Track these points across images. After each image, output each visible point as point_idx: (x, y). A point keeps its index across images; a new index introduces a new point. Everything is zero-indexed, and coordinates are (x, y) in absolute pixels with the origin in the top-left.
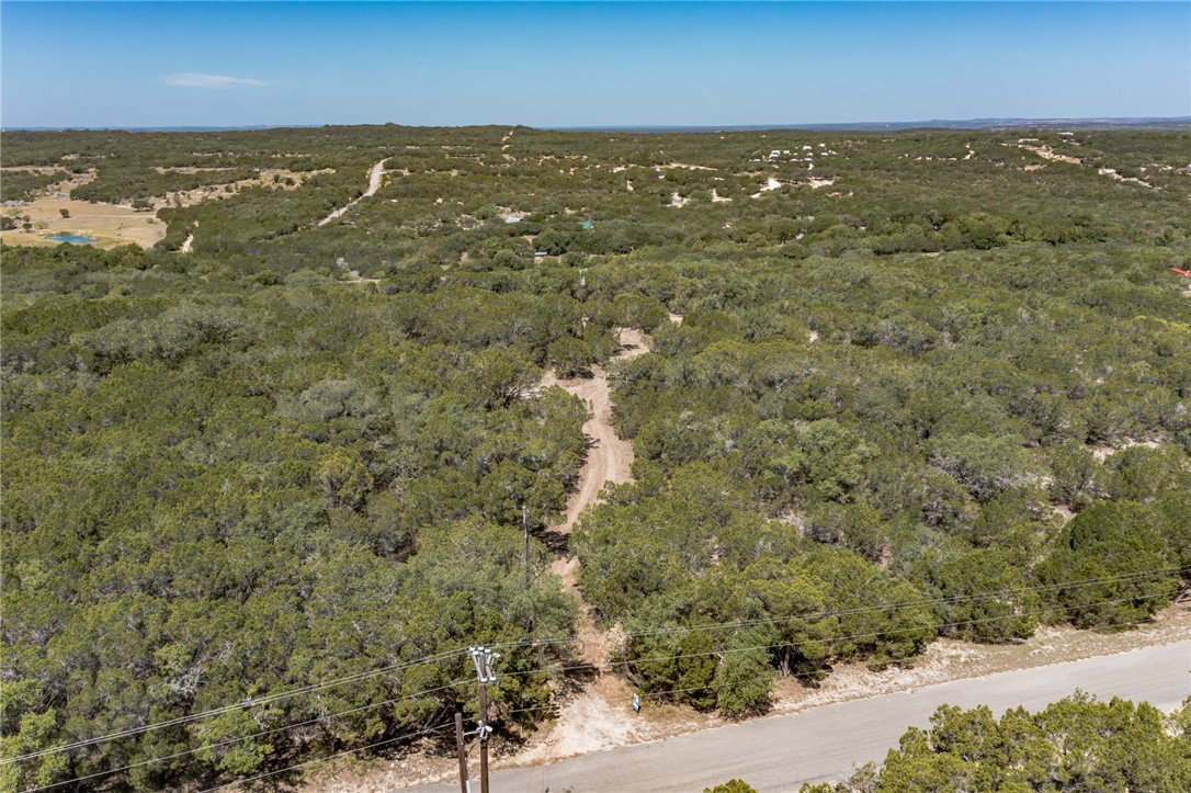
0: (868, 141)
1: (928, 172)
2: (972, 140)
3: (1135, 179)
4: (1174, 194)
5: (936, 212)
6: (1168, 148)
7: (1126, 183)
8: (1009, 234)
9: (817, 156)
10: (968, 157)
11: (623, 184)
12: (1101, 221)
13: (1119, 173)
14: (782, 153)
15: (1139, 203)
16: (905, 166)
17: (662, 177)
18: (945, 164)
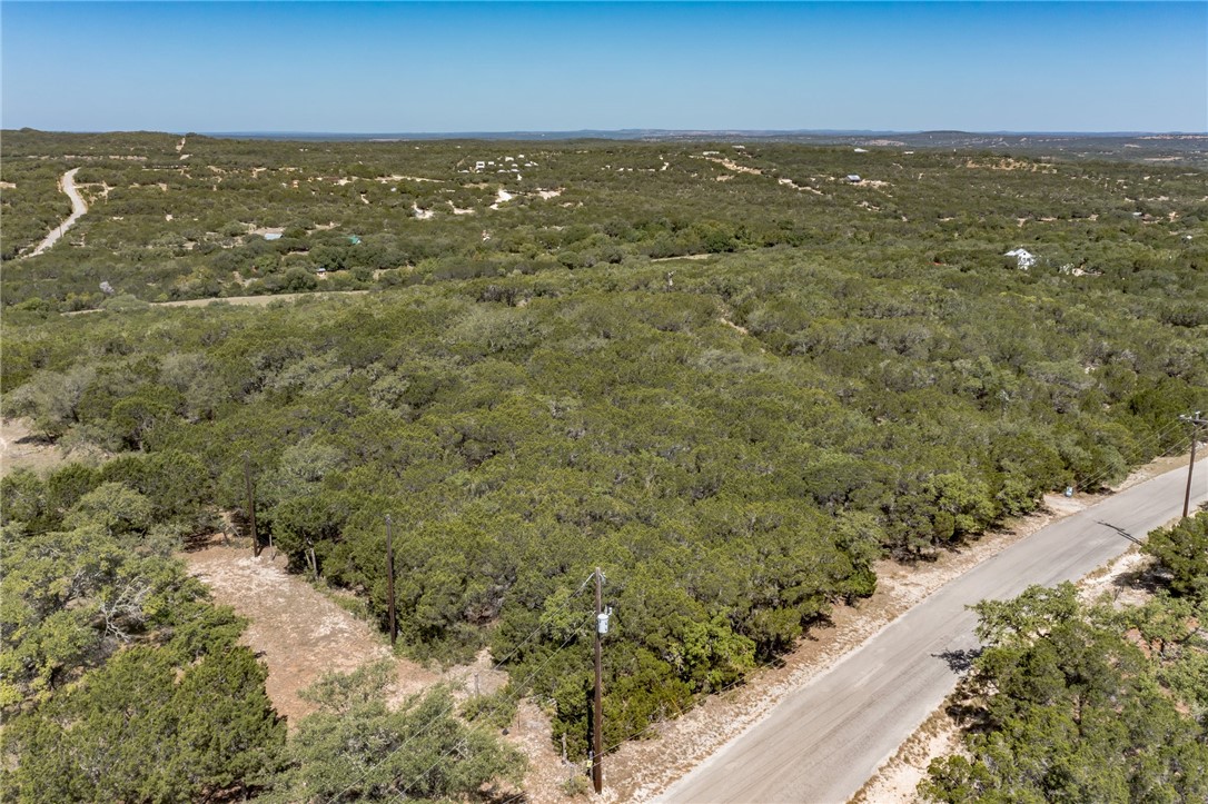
0: (563, 152)
1: (633, 182)
2: (663, 152)
3: (809, 188)
4: (843, 202)
5: (667, 220)
6: (823, 161)
7: (803, 192)
8: (738, 238)
9: (521, 167)
10: (664, 168)
11: (357, 198)
12: (801, 225)
13: (794, 182)
14: (486, 164)
15: (819, 209)
16: (610, 176)
17: (394, 190)
18: (646, 174)
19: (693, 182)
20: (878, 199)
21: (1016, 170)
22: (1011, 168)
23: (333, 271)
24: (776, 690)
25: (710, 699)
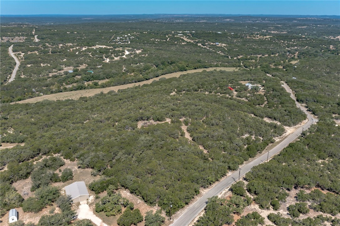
1: (160, 44)
3: (206, 47)
4: (214, 52)
8: (187, 67)
9: (130, 39)
10: (168, 40)
12: (203, 61)
13: (202, 45)
14: (120, 38)
15: (208, 54)
17: (98, 51)
18: (163, 42)
19: (176, 45)
20: (223, 51)
21: (260, 39)
22: (258, 38)
23: (88, 81)
24: (187, 208)
25: (181, 209)
